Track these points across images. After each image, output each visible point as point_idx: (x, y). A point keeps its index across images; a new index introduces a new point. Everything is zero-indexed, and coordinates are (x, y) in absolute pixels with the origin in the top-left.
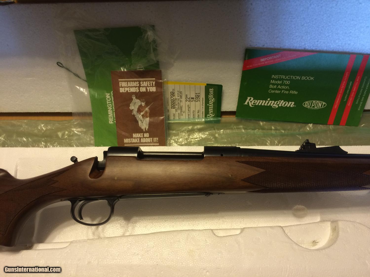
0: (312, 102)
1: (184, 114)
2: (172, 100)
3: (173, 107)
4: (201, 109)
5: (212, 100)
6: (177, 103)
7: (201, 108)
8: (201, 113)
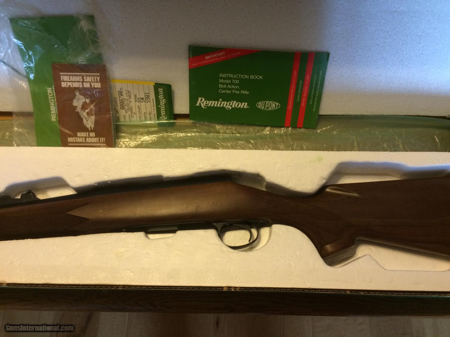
0: (265, 103)
1: (135, 116)
2: (121, 100)
3: (123, 108)
4: (153, 111)
5: (163, 102)
6: (126, 103)
7: (152, 109)
8: (153, 115)
